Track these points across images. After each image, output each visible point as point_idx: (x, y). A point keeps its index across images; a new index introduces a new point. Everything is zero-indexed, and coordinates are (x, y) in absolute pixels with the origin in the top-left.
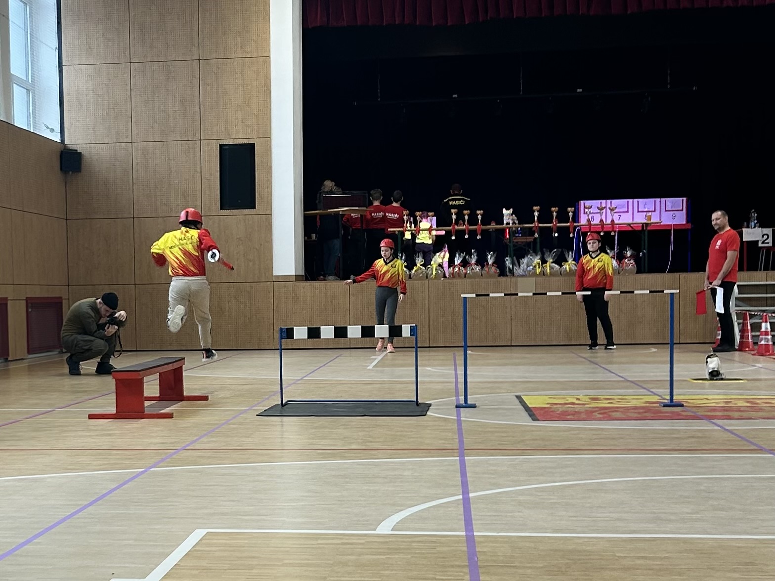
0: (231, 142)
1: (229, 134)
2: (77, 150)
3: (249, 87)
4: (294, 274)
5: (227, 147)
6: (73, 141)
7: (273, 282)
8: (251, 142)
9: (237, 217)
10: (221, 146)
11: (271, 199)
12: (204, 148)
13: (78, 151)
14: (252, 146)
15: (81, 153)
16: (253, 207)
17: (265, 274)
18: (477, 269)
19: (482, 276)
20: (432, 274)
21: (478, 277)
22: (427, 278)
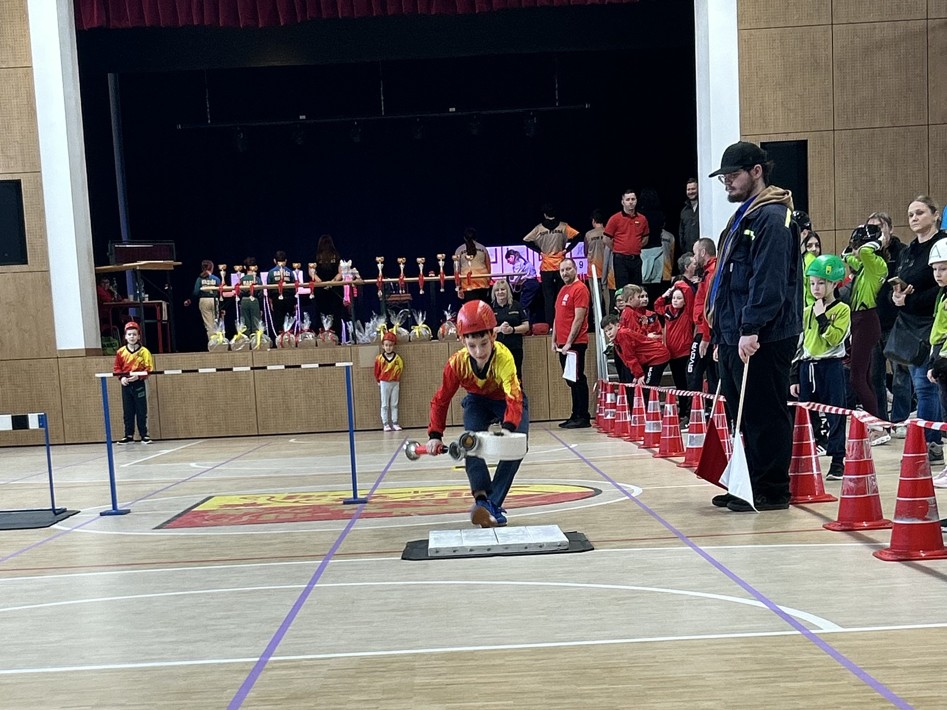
4: (84, 348)
7: (58, 358)
8: (16, 177)
11: (46, 253)
14: (18, 183)
16: (24, 262)
17: (46, 348)
18: (310, 336)
19: (317, 346)
20: (256, 344)
21: (312, 347)
22: (251, 349)
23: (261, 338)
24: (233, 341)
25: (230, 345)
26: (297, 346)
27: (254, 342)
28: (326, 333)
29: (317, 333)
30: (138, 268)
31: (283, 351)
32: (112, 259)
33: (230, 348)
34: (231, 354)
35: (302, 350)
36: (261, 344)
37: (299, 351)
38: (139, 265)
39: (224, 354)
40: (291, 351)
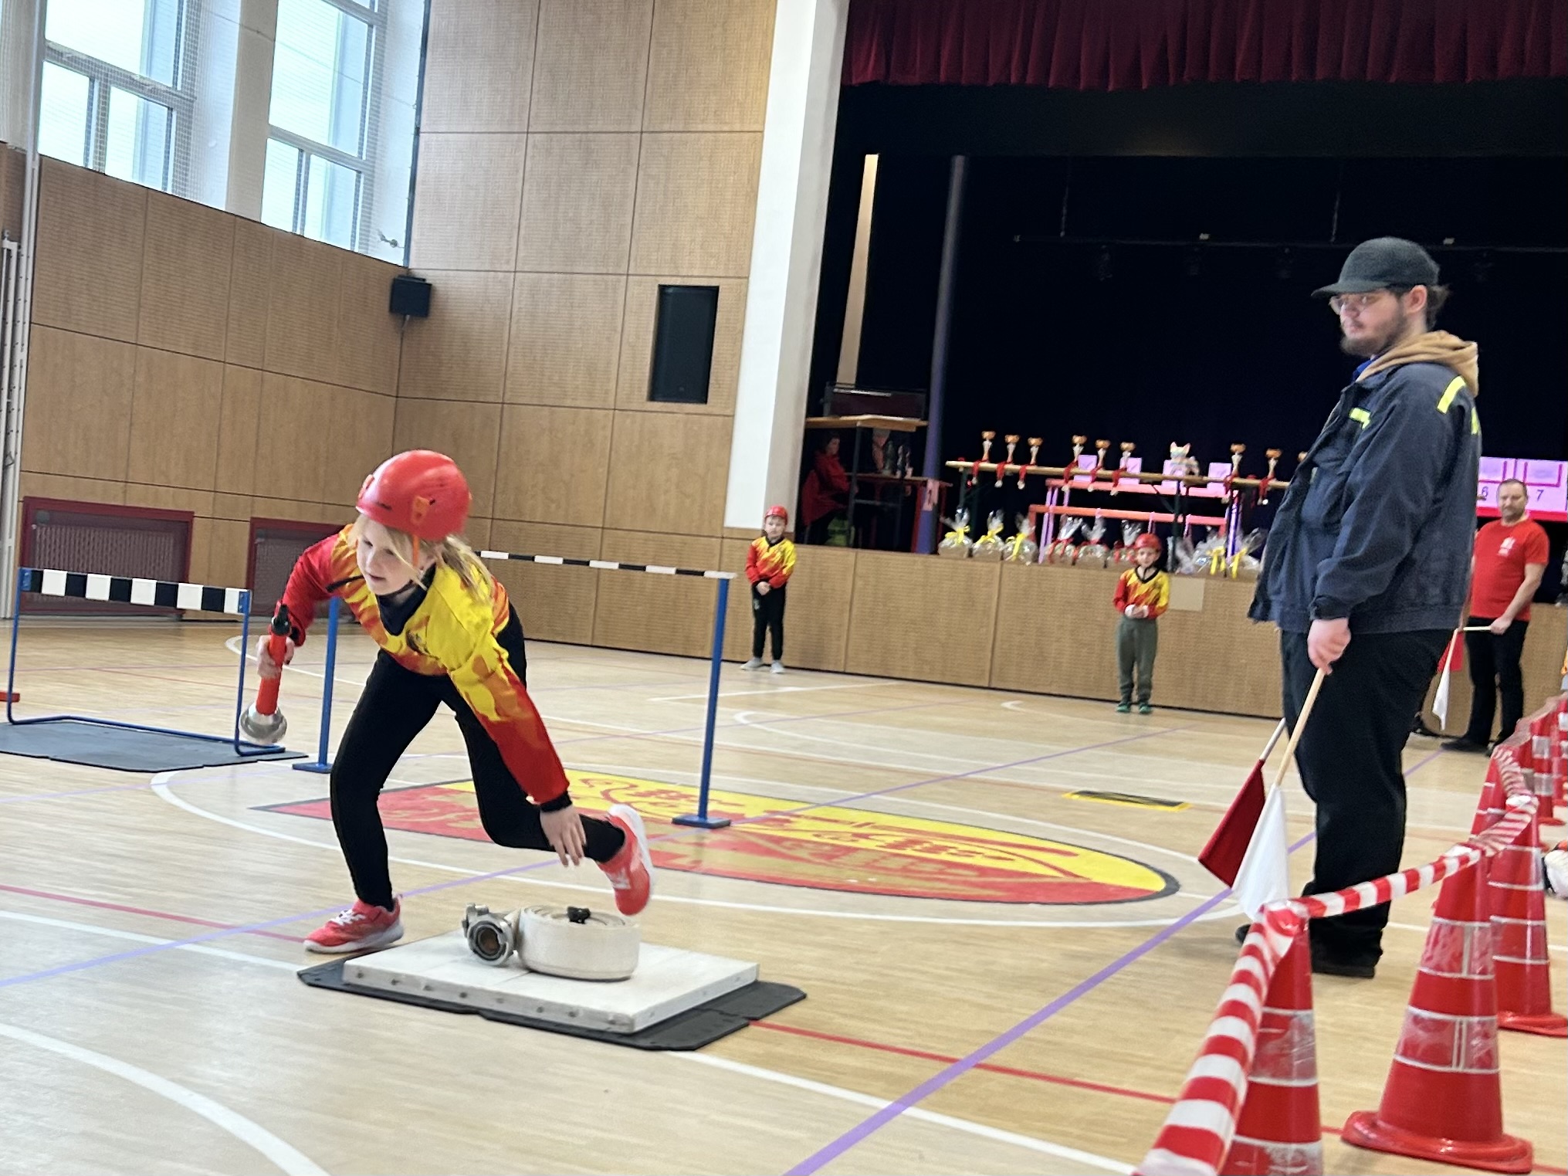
0: (678, 282)
1: (676, 268)
2: (424, 280)
3: (720, 185)
5: (670, 291)
6: (423, 266)
7: (723, 538)
8: (713, 283)
9: (676, 415)
10: (663, 288)
11: (736, 390)
12: (634, 290)
13: (428, 282)
14: (714, 291)
15: (430, 285)
16: (703, 398)
17: (710, 522)
18: (1100, 551)
19: (1105, 566)
20: (1011, 553)
21: (1096, 567)
22: (1002, 558)
23: (1022, 544)
24: (977, 545)
25: (971, 550)
26: (1074, 564)
27: (1010, 549)
28: (1124, 549)
29: (1110, 547)
30: (859, 424)
31: (1051, 569)
32: (827, 408)
33: (970, 554)
34: (970, 562)
35: (1080, 571)
36: (1018, 554)
37: (1075, 570)
38: (863, 421)
39: (960, 562)
40: (1061, 570)
